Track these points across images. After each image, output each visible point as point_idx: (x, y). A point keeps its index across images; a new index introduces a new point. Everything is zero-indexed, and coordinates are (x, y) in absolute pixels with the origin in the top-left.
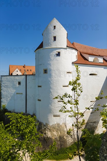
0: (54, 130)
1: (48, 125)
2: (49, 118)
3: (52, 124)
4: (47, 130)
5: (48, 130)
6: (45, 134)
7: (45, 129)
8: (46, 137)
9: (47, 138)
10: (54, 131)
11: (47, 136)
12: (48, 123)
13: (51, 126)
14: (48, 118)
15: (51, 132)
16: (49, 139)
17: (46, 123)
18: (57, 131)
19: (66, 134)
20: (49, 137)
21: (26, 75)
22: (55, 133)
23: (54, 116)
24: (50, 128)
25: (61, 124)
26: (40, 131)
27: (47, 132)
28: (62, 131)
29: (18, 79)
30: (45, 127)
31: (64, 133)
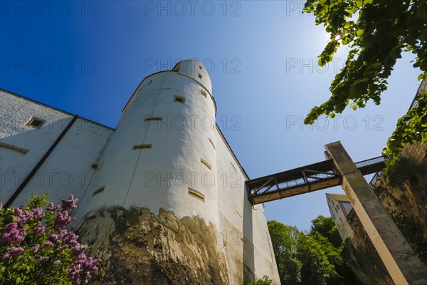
0: (193, 238)
1: (172, 216)
2: (174, 192)
3: (186, 215)
4: (166, 234)
5: (170, 232)
6: (156, 247)
7: (158, 228)
8: (165, 258)
9: (170, 265)
10: (192, 242)
11: (169, 255)
12: (171, 209)
13: (182, 220)
14: (172, 194)
15: (182, 241)
16: (177, 267)
17: (161, 210)
18: (199, 245)
19: (220, 264)
20: (178, 260)
21: (76, 117)
22: (194, 248)
23: (190, 192)
24: (177, 227)
25: (208, 225)
26: (130, 241)
27: (168, 240)
28: (211, 250)
29: (39, 111)
30: (156, 224)
31: (217, 261)
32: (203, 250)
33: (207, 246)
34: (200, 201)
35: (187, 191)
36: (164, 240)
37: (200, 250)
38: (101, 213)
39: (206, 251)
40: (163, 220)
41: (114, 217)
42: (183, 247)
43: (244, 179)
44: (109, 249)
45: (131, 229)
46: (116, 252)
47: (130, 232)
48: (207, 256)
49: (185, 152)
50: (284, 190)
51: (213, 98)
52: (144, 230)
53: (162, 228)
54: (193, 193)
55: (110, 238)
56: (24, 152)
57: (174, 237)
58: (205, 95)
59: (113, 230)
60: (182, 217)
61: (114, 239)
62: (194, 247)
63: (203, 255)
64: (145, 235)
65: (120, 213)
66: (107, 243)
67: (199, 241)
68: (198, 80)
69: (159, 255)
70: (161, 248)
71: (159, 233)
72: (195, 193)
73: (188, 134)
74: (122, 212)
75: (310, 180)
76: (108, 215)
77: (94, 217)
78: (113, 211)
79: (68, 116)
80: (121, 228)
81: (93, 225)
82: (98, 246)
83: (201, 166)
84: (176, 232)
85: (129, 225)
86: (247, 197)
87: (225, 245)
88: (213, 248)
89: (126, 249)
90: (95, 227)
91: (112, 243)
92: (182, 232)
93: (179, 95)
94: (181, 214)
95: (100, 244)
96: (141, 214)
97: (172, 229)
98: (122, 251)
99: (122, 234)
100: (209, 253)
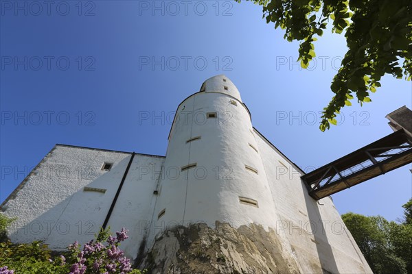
0: (254, 246)
2: (226, 203)
3: (243, 224)
4: (226, 247)
5: (229, 244)
6: (219, 260)
7: (218, 241)
8: (230, 271)
10: (254, 251)
11: (232, 267)
12: (226, 220)
13: (239, 229)
14: (224, 206)
15: (244, 251)
17: (217, 223)
18: (262, 253)
19: (291, 271)
20: (243, 272)
21: (134, 154)
22: (257, 257)
23: (241, 201)
24: (235, 237)
25: (267, 230)
26: (194, 257)
27: (229, 252)
28: (277, 257)
29: (107, 157)
30: (215, 238)
31: (286, 269)
32: (267, 258)
33: (271, 253)
34: (253, 207)
35: (238, 200)
36: (225, 252)
37: (264, 258)
38: (166, 233)
39: (272, 259)
40: (221, 232)
41: (177, 235)
42: (246, 258)
43: (298, 175)
44: (178, 267)
45: (193, 245)
46: (184, 269)
47: (193, 248)
48: (274, 264)
49: (228, 163)
50: (350, 177)
51: (244, 104)
52: (205, 245)
53: (222, 240)
54: (245, 201)
55: (177, 256)
56: (103, 191)
57: (235, 248)
58: (234, 104)
59: (178, 248)
60: (239, 227)
61: (180, 257)
62: (257, 255)
63: (269, 264)
64: (207, 249)
65: (181, 232)
66: (175, 261)
67: (262, 249)
68: (225, 92)
69: (223, 268)
70: (224, 260)
71: (219, 246)
72: (247, 200)
73: (227, 145)
74: (183, 230)
75: (378, 159)
76: (172, 235)
77: (161, 238)
78: (176, 230)
79: (128, 155)
80: (185, 245)
81: (162, 245)
82: (168, 265)
83: (247, 172)
84: (235, 243)
85: (191, 241)
86: (307, 194)
87: (293, 250)
88: (279, 254)
89: (193, 265)
90: (163, 247)
91: (179, 260)
92: (242, 241)
93: (211, 111)
94: (237, 224)
95: (170, 262)
96: (199, 229)
97: (231, 241)
98: (189, 267)
99: (186, 251)
100: (275, 260)
